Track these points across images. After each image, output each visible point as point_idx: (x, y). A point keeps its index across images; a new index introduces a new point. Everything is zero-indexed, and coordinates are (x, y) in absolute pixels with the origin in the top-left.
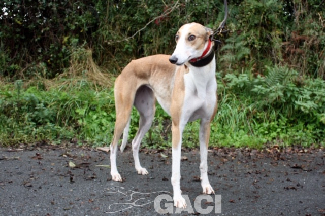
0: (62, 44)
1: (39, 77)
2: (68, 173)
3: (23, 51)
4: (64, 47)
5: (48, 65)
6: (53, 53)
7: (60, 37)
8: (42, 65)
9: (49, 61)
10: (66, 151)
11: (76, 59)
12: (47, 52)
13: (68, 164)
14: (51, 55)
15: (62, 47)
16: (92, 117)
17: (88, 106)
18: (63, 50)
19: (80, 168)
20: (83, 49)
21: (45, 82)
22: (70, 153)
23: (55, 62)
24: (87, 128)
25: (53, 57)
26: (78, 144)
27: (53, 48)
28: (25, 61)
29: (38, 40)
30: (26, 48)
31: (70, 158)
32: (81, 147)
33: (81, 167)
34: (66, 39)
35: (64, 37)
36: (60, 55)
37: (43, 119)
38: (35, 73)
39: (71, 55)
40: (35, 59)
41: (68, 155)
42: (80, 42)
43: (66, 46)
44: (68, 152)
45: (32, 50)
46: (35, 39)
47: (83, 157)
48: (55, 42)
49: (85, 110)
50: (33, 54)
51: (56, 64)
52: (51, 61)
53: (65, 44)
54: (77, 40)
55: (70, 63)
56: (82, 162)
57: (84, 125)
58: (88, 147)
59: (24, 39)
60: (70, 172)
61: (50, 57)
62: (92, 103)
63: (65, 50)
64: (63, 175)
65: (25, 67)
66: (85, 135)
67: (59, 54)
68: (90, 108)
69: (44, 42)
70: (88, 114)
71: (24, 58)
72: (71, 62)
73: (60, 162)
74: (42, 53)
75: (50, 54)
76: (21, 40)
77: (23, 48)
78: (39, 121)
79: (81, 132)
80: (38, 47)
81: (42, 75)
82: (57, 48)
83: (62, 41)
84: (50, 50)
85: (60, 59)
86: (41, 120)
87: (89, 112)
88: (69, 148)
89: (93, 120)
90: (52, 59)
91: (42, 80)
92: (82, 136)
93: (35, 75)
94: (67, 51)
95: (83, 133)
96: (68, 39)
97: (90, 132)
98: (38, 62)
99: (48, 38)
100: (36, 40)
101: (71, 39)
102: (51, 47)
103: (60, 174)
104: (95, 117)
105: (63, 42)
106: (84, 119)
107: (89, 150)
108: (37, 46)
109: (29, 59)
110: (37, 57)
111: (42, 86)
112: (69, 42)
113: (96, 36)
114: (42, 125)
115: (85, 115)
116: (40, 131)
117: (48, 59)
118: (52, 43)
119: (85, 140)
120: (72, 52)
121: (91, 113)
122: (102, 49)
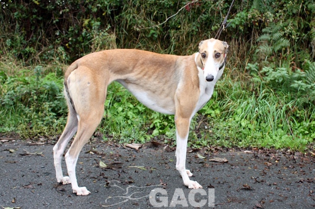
0: (82, 27)
1: (57, 62)
2: (101, 175)
3: (39, 33)
4: (84, 30)
5: (66, 49)
6: (72, 36)
7: (81, 20)
8: (61, 49)
9: (67, 45)
10: (92, 147)
11: (97, 44)
12: (65, 35)
13: (98, 163)
14: (70, 39)
15: (82, 31)
16: (117, 109)
17: (113, 96)
18: (83, 34)
19: (112, 169)
20: (106, 34)
21: (63, 68)
22: (96, 150)
23: (73, 46)
24: (112, 121)
25: (72, 41)
26: (102, 139)
27: (72, 31)
28: (40, 44)
29: (57, 22)
30: (42, 30)
31: (98, 156)
32: (106, 142)
33: (113, 168)
34: (86, 22)
35: (84, 19)
36: (80, 39)
37: (63, 109)
38: (53, 58)
39: (93, 40)
40: (52, 42)
41: (95, 152)
42: (102, 26)
43: (87, 30)
44: (93, 149)
45: (49, 32)
46: (53, 20)
47: (112, 155)
48: (75, 25)
49: (109, 101)
50: (50, 36)
51: (74, 48)
52: (69, 45)
53: (85, 27)
54: (99, 23)
55: (91, 49)
56: (112, 161)
57: (108, 118)
58: (114, 142)
59: (41, 20)
60: (103, 174)
61: (69, 41)
62: (118, 94)
63: (86, 34)
64: (96, 177)
65: (41, 50)
66: (110, 129)
67: (78, 38)
68: (114, 99)
69: (63, 23)
70: (112, 105)
71: (40, 41)
72: (92, 47)
73: (88, 161)
74: (60, 36)
75: (69, 38)
76: (38, 21)
77: (39, 30)
78: (59, 112)
79: (105, 125)
80: (56, 29)
81: (60, 60)
82: (77, 31)
83: (82, 24)
84: (69, 33)
85: (80, 43)
86: (61, 111)
87: (113, 103)
88: (94, 143)
89: (118, 113)
90: (70, 43)
91: (61, 65)
92: (107, 129)
93: (53, 60)
94: (88, 35)
95: (107, 126)
96: (89, 22)
97: (115, 125)
98: (55, 46)
99: (67, 20)
100: (54, 22)
101: (93, 22)
102: (70, 30)
103: (92, 175)
104: (120, 109)
105: (83, 25)
106: (108, 111)
107: (117, 146)
108: (54, 28)
109: (45, 42)
110: (55, 40)
111: (60, 72)
112: (90, 26)
113: (119, 20)
114: (63, 116)
115: (109, 107)
116: (60, 123)
117: (66, 43)
118: (71, 26)
119: (110, 134)
120: (93, 38)
121: (116, 105)
122: (125, 34)
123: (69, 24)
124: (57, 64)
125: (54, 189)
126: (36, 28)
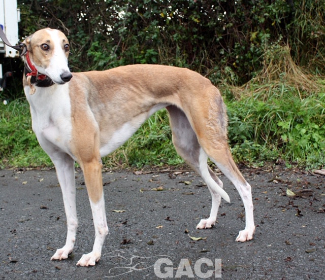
0: (250, 42)
1: (225, 84)
2: (289, 204)
3: (202, 54)
4: (252, 45)
5: (234, 69)
6: (239, 54)
7: (247, 34)
8: (227, 69)
9: (234, 64)
10: (275, 176)
11: (269, 60)
12: (230, 54)
13: (285, 192)
14: (237, 57)
15: (249, 46)
16: (299, 131)
17: (293, 117)
18: (252, 49)
19: (301, 197)
20: (278, 46)
21: (233, 90)
22: (280, 178)
23: (241, 65)
24: (295, 146)
25: (239, 59)
26: (285, 166)
27: (239, 48)
28: (204, 66)
29: (220, 40)
30: (205, 51)
31: (283, 185)
32: (291, 169)
33: (303, 197)
34: (254, 35)
35: (251, 33)
36: (248, 55)
37: (238, 136)
38: (220, 80)
39: (264, 55)
40: (216, 62)
41: (279, 181)
42: (273, 39)
43: (255, 44)
44: (277, 177)
45: (212, 52)
46: (216, 38)
47: (300, 183)
48: (241, 40)
49: (290, 123)
50: (214, 56)
51: (243, 67)
52: (237, 64)
53: (253, 42)
54: (268, 35)
55: (262, 65)
56: (300, 190)
57: (290, 142)
58: (300, 169)
59: (203, 40)
60: (292, 202)
61: (235, 60)
62: (299, 114)
63: (255, 49)
64: (285, 206)
65: (206, 73)
66: (293, 155)
67: (246, 55)
68: (295, 120)
69: (228, 40)
70: (294, 127)
71: (203, 63)
72: (264, 63)
73: (272, 190)
74: (225, 55)
75: (235, 56)
76: (200, 41)
77: (201, 51)
78: (234, 139)
79: (287, 151)
80: (220, 48)
81: (228, 82)
82: (244, 48)
83: (249, 38)
84: (235, 50)
85: (248, 60)
86: (236, 137)
87: (294, 125)
88: (277, 172)
89: (301, 136)
90: (237, 62)
91: (229, 88)
92: (290, 155)
93: (220, 82)
94: (257, 50)
95: (290, 152)
96: (257, 35)
97: (299, 150)
98: (221, 67)
99: (232, 36)
100: (218, 39)
101: (261, 35)
102: (236, 46)
103: (279, 204)
104: (304, 131)
105: (251, 40)
106: (289, 134)
107: (303, 173)
108: (218, 46)
109: (210, 64)
110: (220, 60)
111: (229, 95)
112: (258, 40)
113: (291, 29)
114: (238, 144)
115: (290, 130)
116: (236, 151)
117: (233, 62)
118: (236, 42)
119: (294, 161)
120: (263, 52)
121: (297, 127)
122: (300, 44)
123: (235, 40)
124: (225, 86)
125: (239, 219)
126: (198, 49)
